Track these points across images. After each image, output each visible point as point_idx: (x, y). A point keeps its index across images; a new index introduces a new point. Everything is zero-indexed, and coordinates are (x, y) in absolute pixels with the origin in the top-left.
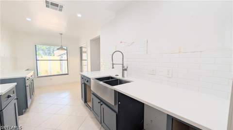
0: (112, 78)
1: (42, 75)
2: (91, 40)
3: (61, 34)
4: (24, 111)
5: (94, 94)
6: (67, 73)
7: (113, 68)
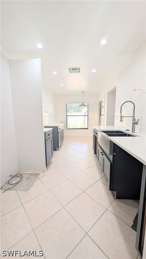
0: (121, 132)
1: (69, 128)
2: (108, 93)
3: (83, 92)
4: (57, 148)
5: (100, 146)
6: (87, 127)
7: (121, 121)
